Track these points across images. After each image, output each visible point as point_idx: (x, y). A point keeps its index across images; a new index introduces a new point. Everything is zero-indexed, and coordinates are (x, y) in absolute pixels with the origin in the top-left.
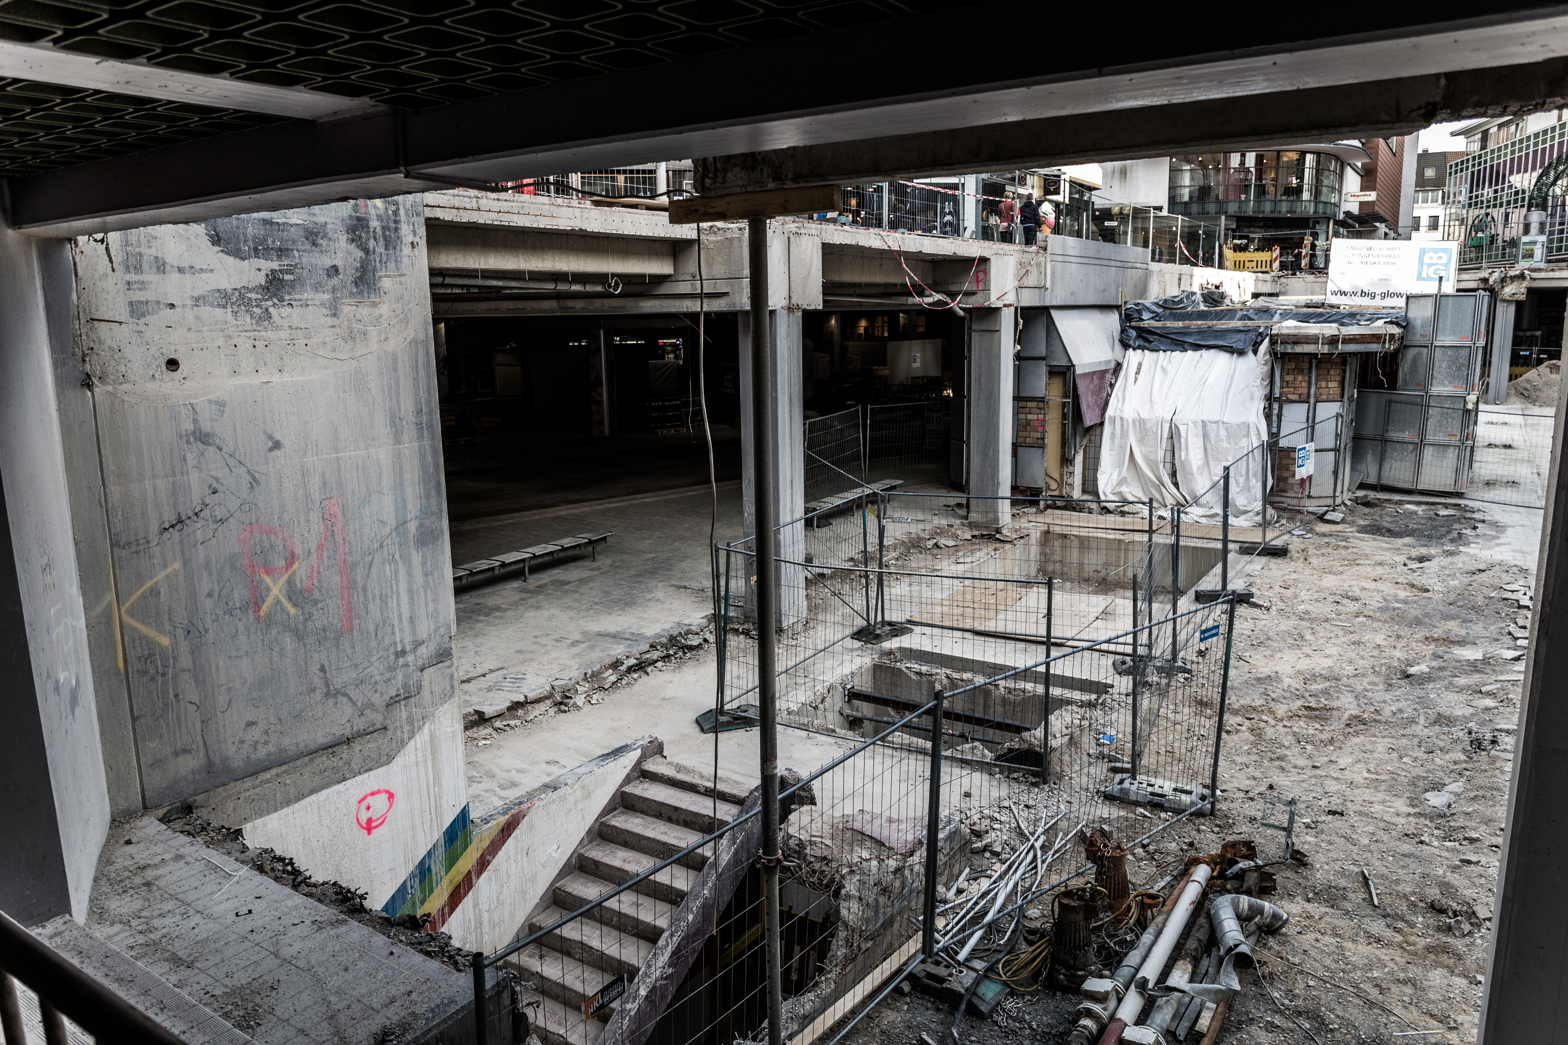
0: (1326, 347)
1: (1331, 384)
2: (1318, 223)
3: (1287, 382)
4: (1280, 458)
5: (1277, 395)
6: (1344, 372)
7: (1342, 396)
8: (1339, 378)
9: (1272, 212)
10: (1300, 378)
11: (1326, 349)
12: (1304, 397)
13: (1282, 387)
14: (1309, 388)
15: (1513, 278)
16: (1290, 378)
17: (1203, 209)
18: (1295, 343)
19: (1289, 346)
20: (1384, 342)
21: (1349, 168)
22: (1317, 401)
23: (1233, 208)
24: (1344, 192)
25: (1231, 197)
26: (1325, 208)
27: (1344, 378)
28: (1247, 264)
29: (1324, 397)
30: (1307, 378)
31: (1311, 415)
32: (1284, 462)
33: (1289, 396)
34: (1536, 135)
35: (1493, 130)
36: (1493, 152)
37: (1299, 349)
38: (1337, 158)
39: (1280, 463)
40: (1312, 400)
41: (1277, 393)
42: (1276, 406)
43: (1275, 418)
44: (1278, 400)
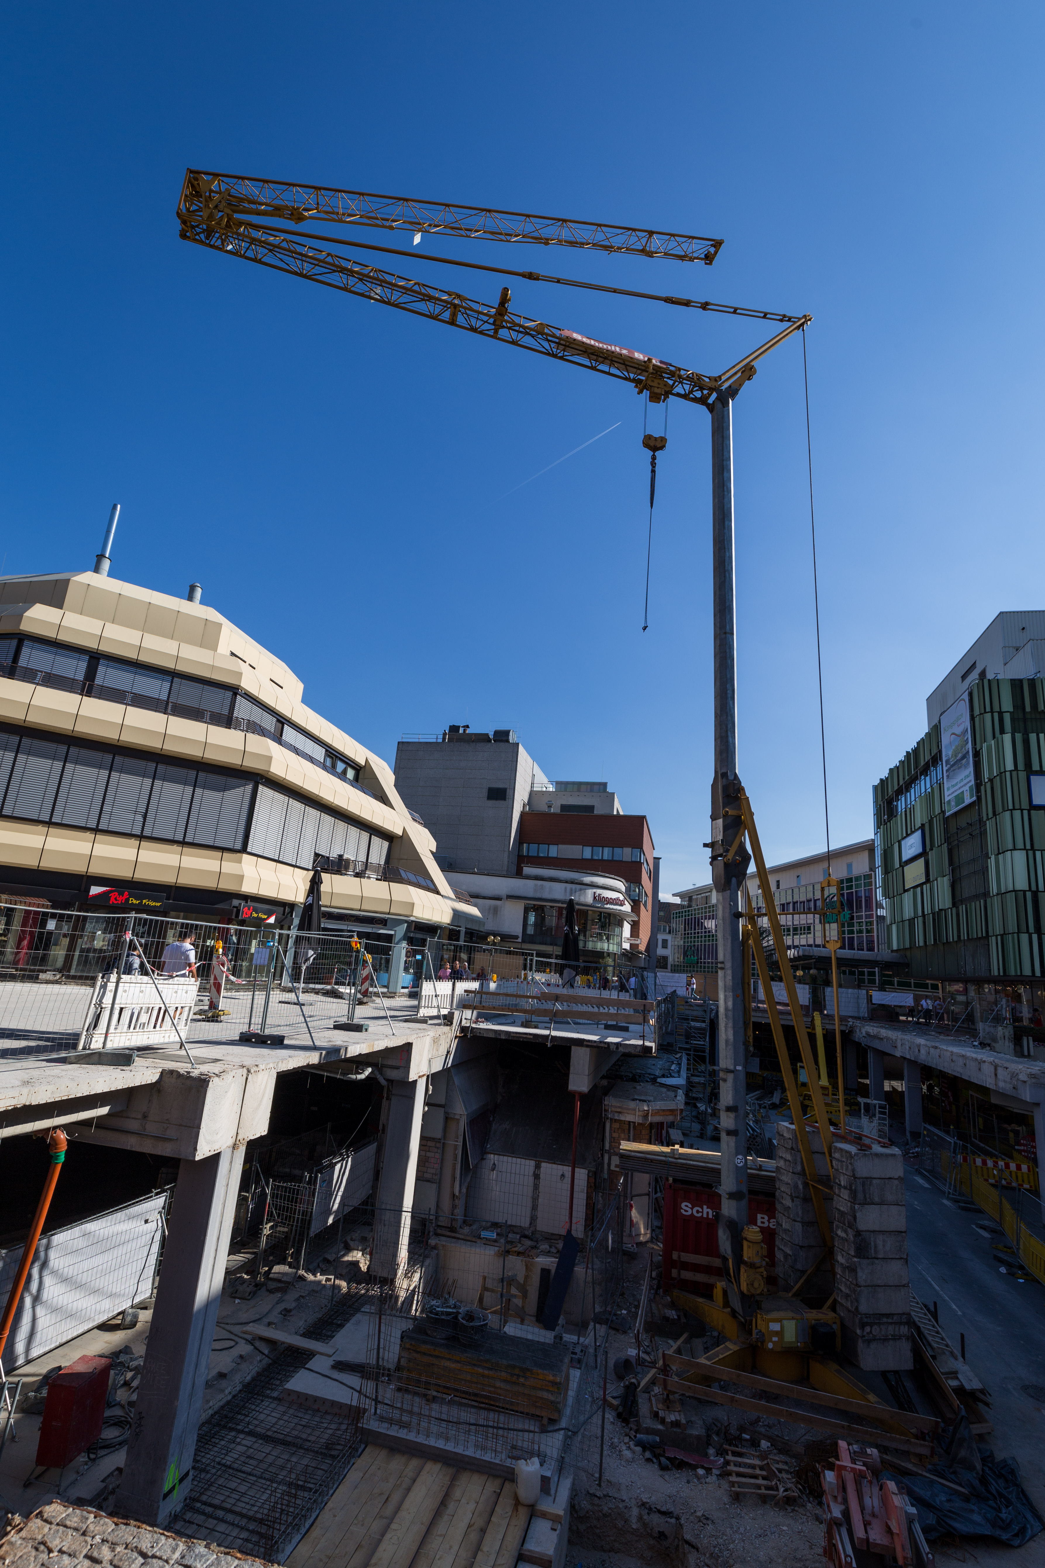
0: (641, 1118)
3: (614, 1138)
6: (651, 1133)
8: (648, 1137)
16: (615, 1135)
18: (620, 1112)
19: (616, 1114)
35: (694, 897)
36: (695, 909)
37: (623, 1118)
41: (607, 1147)
42: (606, 1157)
43: (606, 1166)
44: (608, 1152)
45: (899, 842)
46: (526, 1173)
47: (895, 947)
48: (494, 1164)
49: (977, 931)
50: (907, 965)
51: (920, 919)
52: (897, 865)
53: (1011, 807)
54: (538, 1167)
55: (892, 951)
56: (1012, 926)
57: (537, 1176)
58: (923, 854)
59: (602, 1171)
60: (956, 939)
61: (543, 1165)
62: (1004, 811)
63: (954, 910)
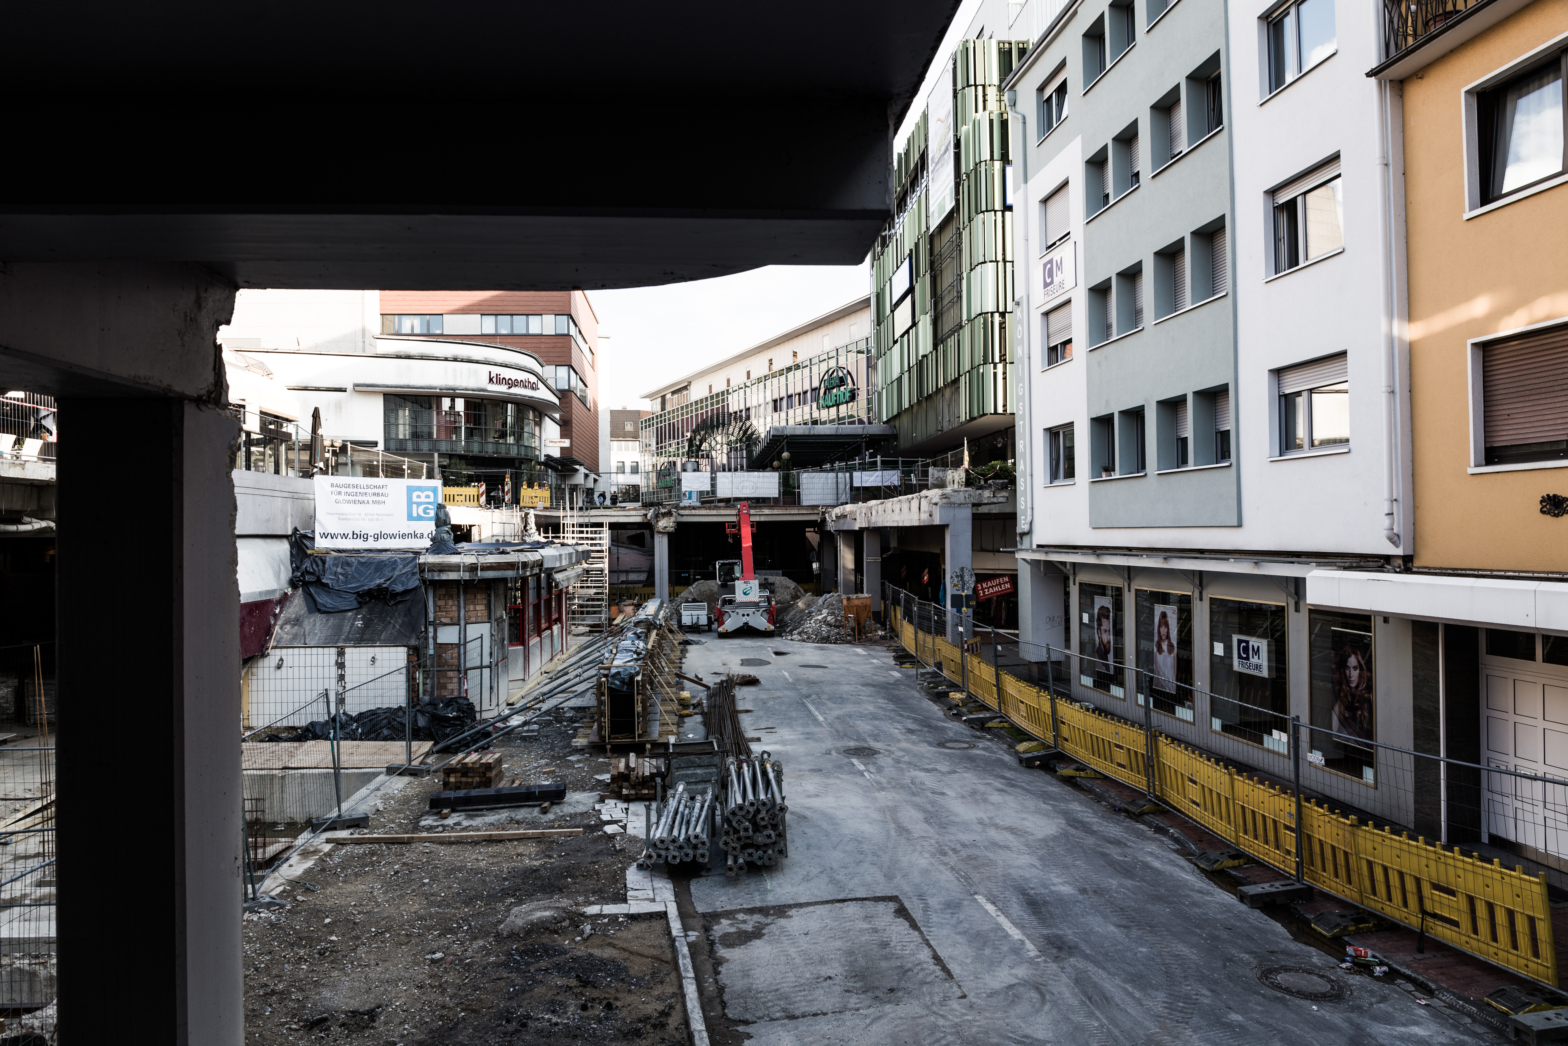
0: (467, 574)
1: (478, 608)
2: (523, 463)
3: (440, 607)
4: (438, 678)
5: (432, 619)
6: (489, 596)
7: (490, 618)
8: (485, 602)
9: (480, 452)
10: (450, 602)
11: (466, 576)
12: (455, 621)
13: (435, 612)
14: (459, 612)
15: (664, 515)
16: (441, 603)
17: (418, 446)
18: (441, 571)
19: (436, 574)
20: (518, 569)
21: (547, 418)
22: (466, 624)
23: (444, 447)
24: (543, 438)
25: (443, 436)
26: (526, 451)
27: (489, 602)
28: (456, 498)
29: (473, 619)
30: (456, 603)
31: (462, 636)
32: (442, 681)
33: (442, 620)
34: (696, 402)
35: (669, 396)
36: (669, 412)
37: (444, 577)
38: (534, 409)
39: (439, 682)
40: (462, 623)
41: (431, 617)
42: (431, 629)
43: (431, 641)
44: (433, 623)
45: (890, 280)
46: (326, 664)
47: (885, 419)
48: (281, 660)
49: (952, 375)
50: (895, 437)
51: (906, 374)
52: (888, 311)
53: (984, 209)
54: (341, 653)
55: (884, 423)
56: (978, 360)
57: (341, 665)
58: (911, 290)
59: (427, 647)
60: (934, 390)
61: (347, 650)
62: (977, 213)
63: (934, 353)
